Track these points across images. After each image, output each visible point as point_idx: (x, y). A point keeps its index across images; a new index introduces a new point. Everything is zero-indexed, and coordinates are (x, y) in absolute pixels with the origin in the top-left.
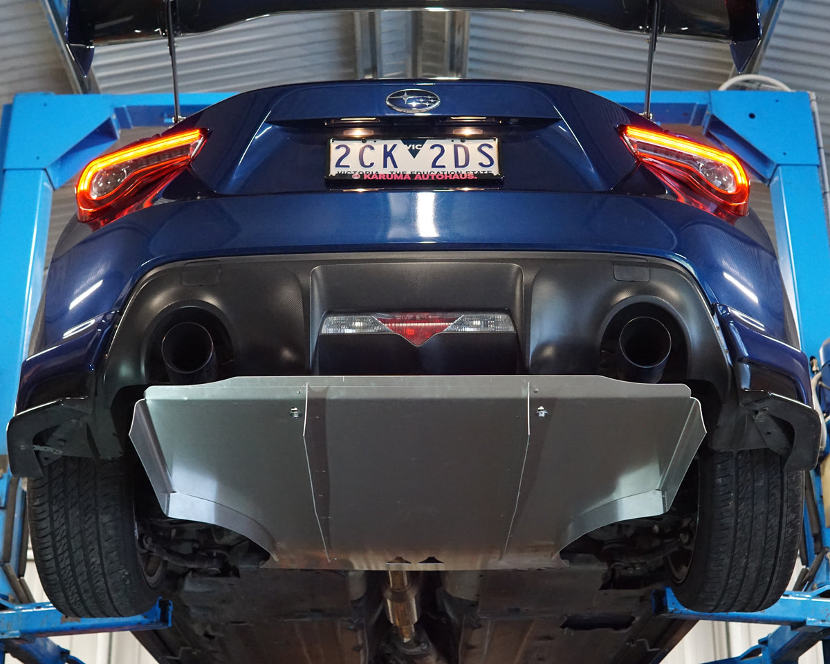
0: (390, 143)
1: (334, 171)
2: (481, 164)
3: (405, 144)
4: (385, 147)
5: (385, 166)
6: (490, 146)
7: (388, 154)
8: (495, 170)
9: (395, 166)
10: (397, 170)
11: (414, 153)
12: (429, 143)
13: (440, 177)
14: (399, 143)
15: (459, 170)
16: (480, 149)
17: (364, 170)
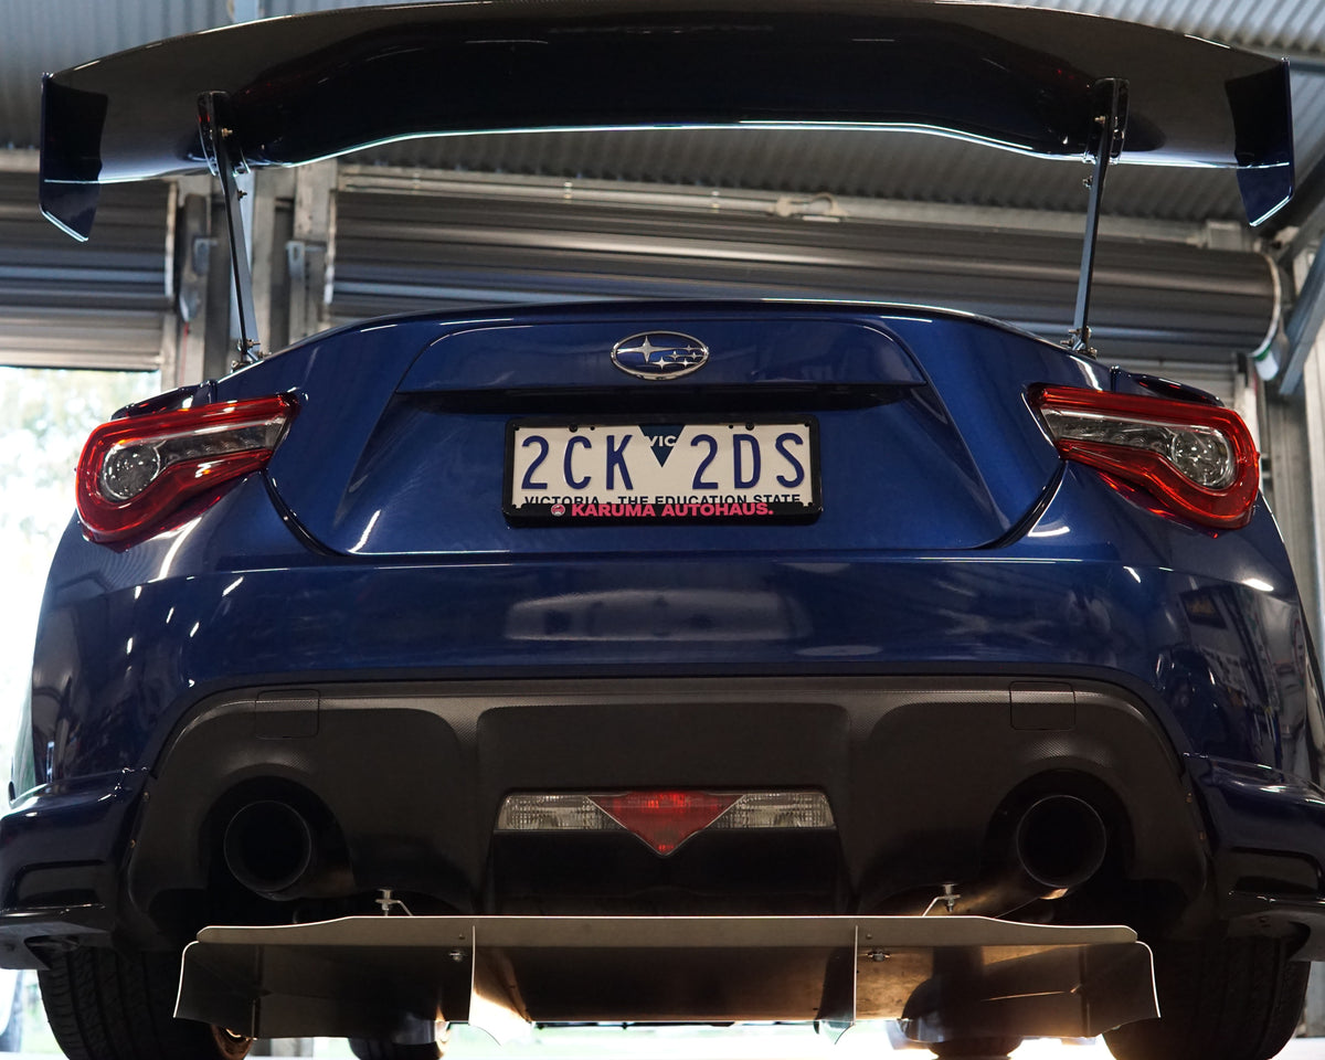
0: (619, 432)
1: (520, 497)
2: (781, 479)
3: (645, 435)
4: (611, 439)
5: (610, 486)
6: (799, 441)
7: (615, 458)
8: (804, 494)
9: (629, 486)
10: (632, 494)
11: (662, 454)
12: (690, 431)
13: (707, 510)
14: (635, 431)
15: (742, 492)
16: (779, 447)
17: (573, 493)
